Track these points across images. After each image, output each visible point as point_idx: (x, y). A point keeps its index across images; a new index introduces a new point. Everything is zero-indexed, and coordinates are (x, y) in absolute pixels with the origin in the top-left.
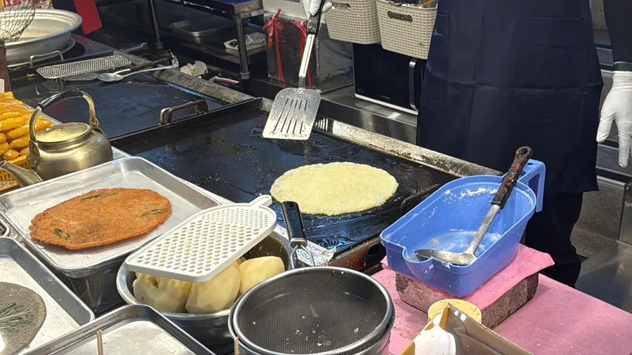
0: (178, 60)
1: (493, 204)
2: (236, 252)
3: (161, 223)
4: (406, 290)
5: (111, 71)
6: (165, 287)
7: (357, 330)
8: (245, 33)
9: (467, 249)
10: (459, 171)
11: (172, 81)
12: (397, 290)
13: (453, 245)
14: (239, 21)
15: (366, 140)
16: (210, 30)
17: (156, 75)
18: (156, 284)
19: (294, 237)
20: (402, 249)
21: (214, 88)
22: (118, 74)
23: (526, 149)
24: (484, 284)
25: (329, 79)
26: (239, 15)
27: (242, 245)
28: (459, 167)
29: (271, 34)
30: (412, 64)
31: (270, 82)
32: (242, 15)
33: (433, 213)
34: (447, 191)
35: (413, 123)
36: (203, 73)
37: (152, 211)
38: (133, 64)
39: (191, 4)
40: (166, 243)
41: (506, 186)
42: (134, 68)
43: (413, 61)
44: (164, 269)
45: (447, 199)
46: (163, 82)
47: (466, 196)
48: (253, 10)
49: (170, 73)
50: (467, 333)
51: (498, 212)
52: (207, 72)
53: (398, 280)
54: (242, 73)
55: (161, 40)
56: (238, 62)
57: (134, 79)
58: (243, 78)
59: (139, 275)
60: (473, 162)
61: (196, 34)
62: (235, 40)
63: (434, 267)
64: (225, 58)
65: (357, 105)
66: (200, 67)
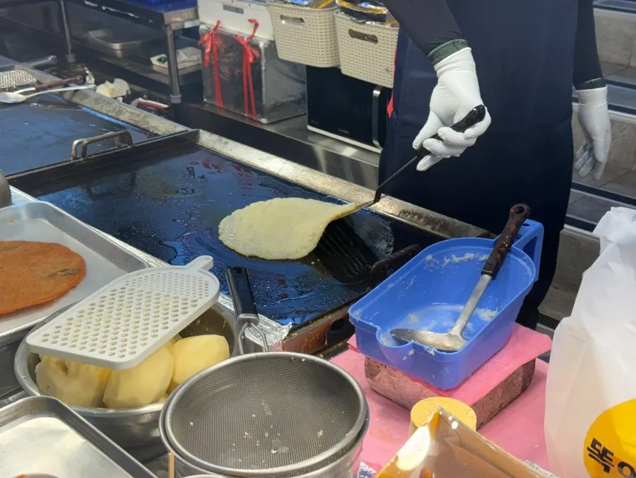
0: (94, 77)
1: (483, 273)
2: (169, 329)
3: (73, 287)
4: (377, 377)
5: (11, 90)
6: (76, 375)
7: (321, 433)
8: (176, 48)
9: (452, 328)
10: (437, 228)
11: (87, 104)
12: (367, 376)
13: (434, 323)
14: (169, 33)
15: (325, 186)
16: (133, 42)
17: (67, 96)
18: (65, 369)
19: (243, 312)
20: (376, 329)
21: (138, 115)
22: (21, 94)
23: (522, 207)
24: (473, 373)
25: (277, 107)
26: (169, 25)
27: (177, 320)
28: (437, 223)
29: (208, 50)
30: (377, 93)
31: (206, 108)
32: (174, 27)
33: (412, 283)
34: (427, 256)
35: (375, 162)
36: (124, 94)
37: (62, 271)
38: (39, 82)
39: (111, 9)
40: (79, 317)
41: (499, 252)
42: (40, 86)
43: (378, 90)
44: (76, 351)
45: (427, 265)
46: (76, 105)
47: (450, 262)
48: (187, 20)
49: (85, 95)
50: (461, 445)
51: (489, 284)
52: (129, 93)
53: (368, 365)
54: (171, 96)
55: (73, 52)
56: (167, 81)
57: (40, 100)
58: (174, 101)
59: (44, 358)
60: (453, 217)
61: (117, 46)
62: (164, 56)
63: (415, 352)
64: (152, 76)
65: (310, 138)
66: (121, 87)
